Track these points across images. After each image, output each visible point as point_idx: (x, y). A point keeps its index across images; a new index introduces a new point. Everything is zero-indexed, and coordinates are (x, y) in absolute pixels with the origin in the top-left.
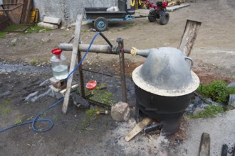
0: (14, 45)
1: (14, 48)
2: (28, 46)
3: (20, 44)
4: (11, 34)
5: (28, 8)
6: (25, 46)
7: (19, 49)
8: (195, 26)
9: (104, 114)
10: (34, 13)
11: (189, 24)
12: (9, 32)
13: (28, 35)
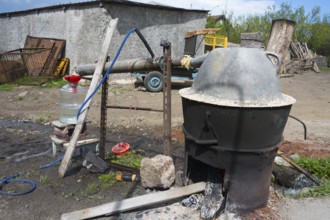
0: (21, 99)
1: (20, 103)
2: (39, 102)
3: (30, 99)
4: (21, 87)
5: (55, 56)
6: (36, 102)
7: (26, 104)
8: (285, 26)
9: (130, 180)
10: (62, 63)
11: (276, 25)
12: (19, 85)
13: (45, 89)
